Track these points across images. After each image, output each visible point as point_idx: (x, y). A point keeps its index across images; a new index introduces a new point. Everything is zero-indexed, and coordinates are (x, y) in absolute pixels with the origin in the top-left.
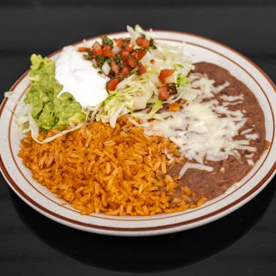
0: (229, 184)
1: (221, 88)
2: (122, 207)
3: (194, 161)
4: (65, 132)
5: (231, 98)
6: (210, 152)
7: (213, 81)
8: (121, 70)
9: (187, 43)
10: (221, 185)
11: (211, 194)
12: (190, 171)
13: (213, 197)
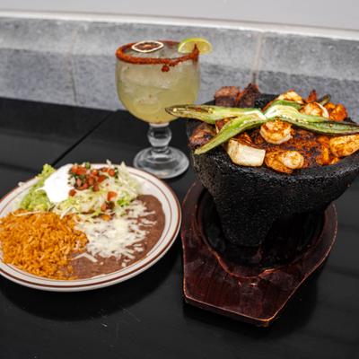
0: (98, 273)
1: (147, 214)
2: (26, 266)
3: (90, 253)
4: (30, 213)
5: (147, 222)
6: (104, 251)
7: (145, 208)
8: (82, 185)
9: (149, 180)
10: (93, 272)
11: (83, 276)
12: (83, 258)
13: (83, 278)
